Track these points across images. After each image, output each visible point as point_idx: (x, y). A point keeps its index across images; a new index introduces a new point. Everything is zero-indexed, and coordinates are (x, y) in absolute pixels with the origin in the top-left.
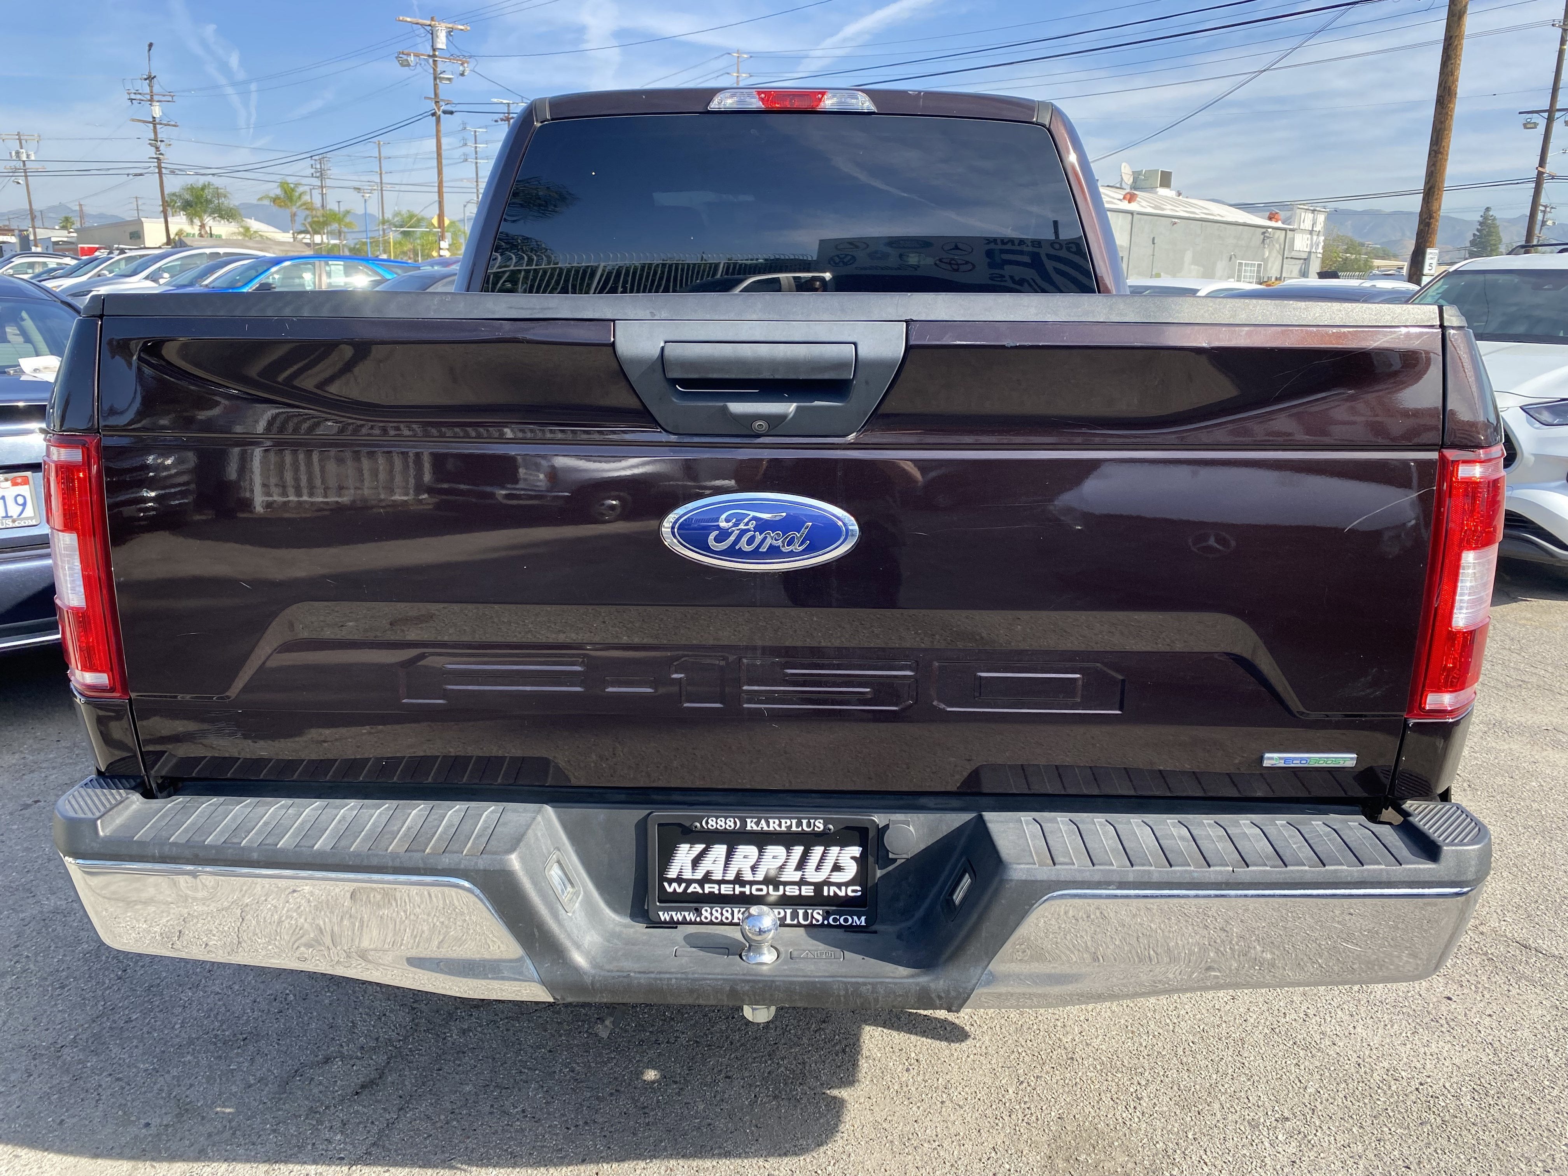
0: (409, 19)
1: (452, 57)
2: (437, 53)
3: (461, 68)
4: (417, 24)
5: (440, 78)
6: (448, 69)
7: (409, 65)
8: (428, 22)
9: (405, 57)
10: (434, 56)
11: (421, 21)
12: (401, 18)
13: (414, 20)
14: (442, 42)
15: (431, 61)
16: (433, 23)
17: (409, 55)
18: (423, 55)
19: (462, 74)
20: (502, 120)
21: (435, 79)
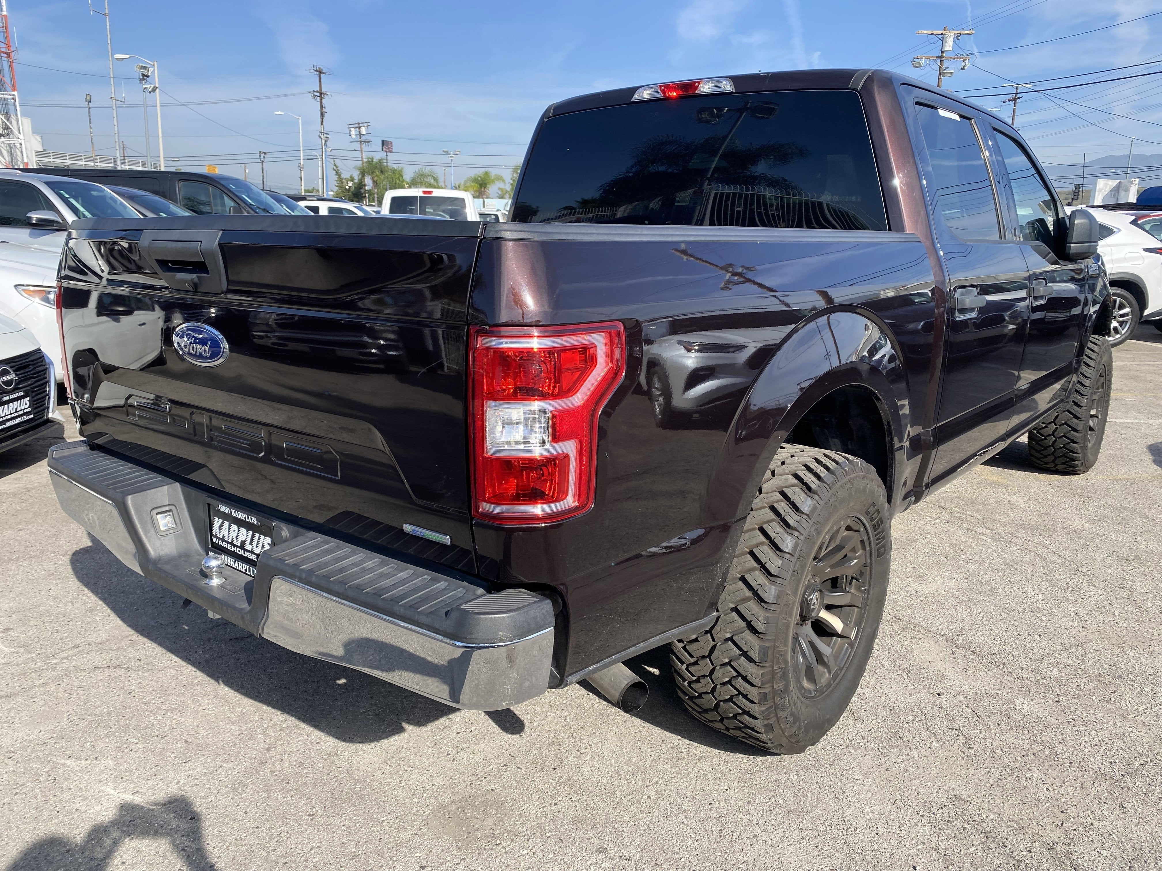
0: (925, 32)
1: (956, 57)
2: (944, 55)
3: (963, 64)
4: (931, 34)
5: (944, 73)
6: (950, 66)
7: (920, 66)
8: (941, 32)
9: (918, 61)
10: (942, 57)
11: (935, 32)
12: (920, 32)
13: (930, 32)
14: (949, 46)
15: (939, 60)
16: (945, 32)
17: (921, 58)
18: (932, 57)
19: (963, 69)
20: (1010, 100)
21: (940, 74)
